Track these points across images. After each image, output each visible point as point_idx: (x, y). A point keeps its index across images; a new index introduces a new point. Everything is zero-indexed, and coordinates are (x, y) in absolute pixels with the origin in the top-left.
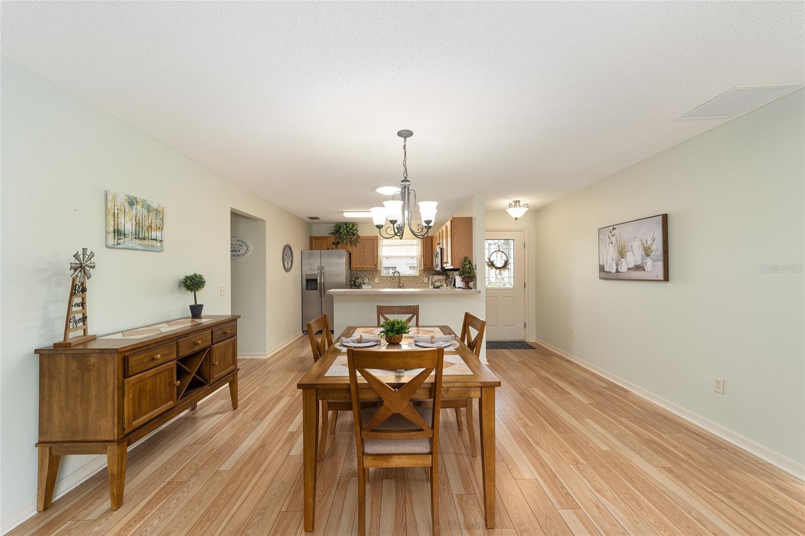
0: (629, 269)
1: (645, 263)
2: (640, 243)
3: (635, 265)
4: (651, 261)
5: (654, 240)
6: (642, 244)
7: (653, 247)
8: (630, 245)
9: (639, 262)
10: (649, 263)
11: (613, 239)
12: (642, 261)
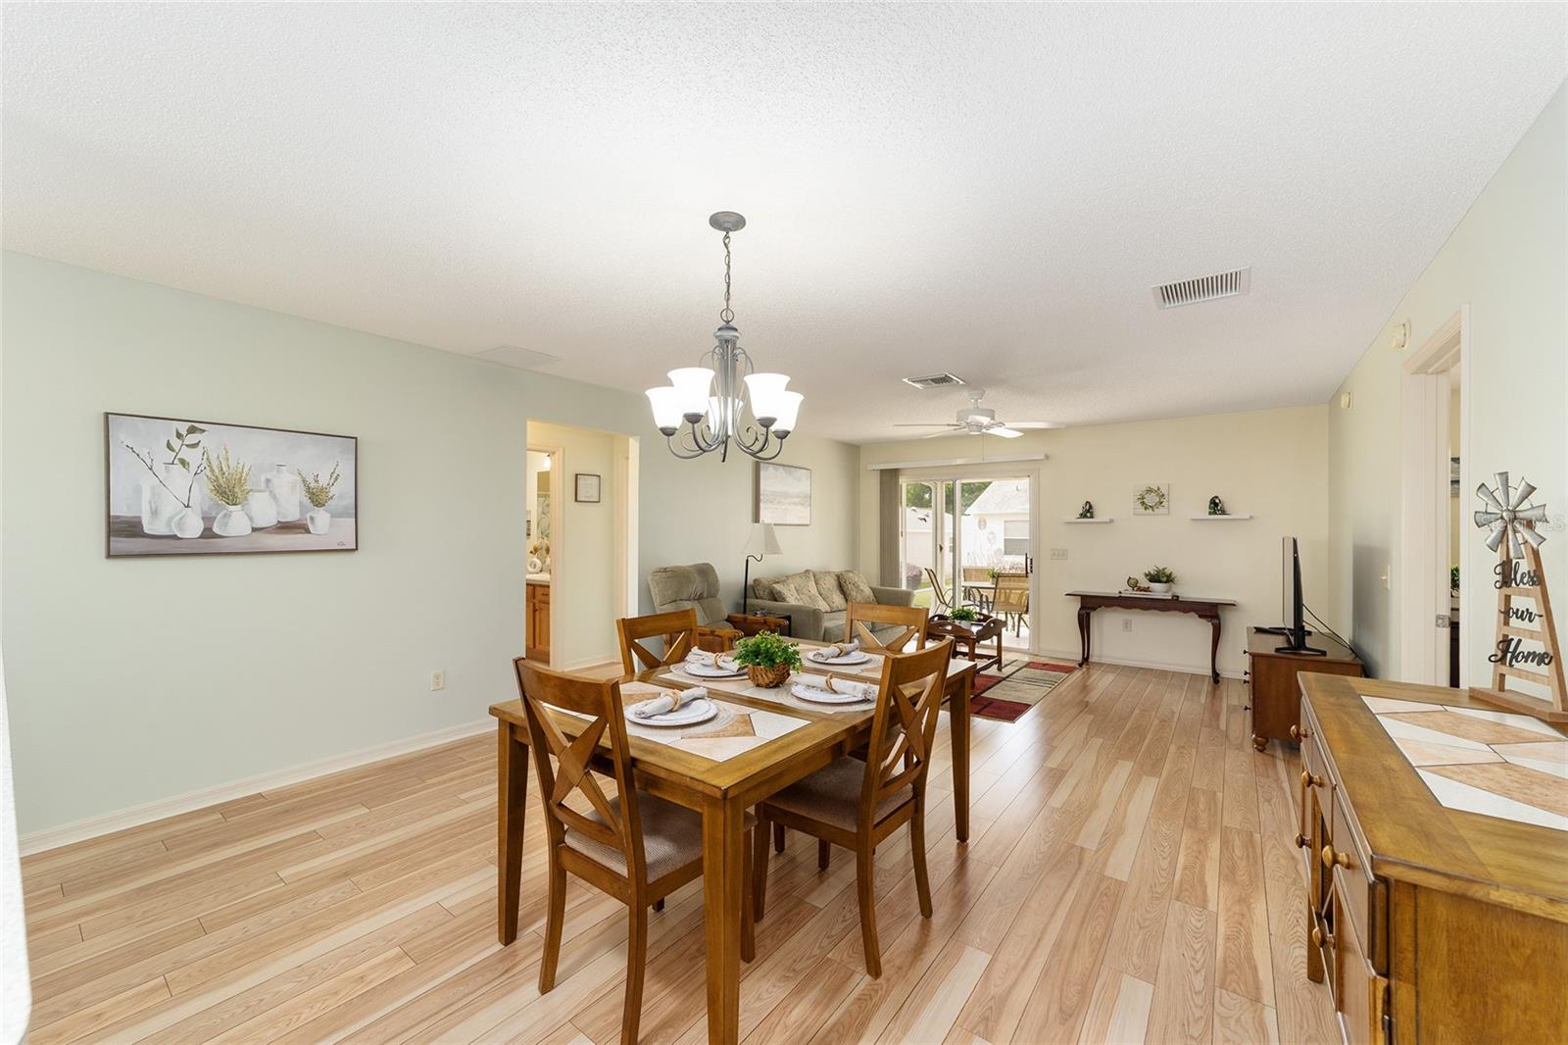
0: (254, 530)
1: (312, 518)
2: (298, 478)
3: (279, 522)
4: (329, 515)
5: (336, 479)
6: (304, 481)
7: (333, 491)
8: (263, 479)
9: (292, 515)
10: (321, 520)
11: (193, 457)
12: (301, 513)
